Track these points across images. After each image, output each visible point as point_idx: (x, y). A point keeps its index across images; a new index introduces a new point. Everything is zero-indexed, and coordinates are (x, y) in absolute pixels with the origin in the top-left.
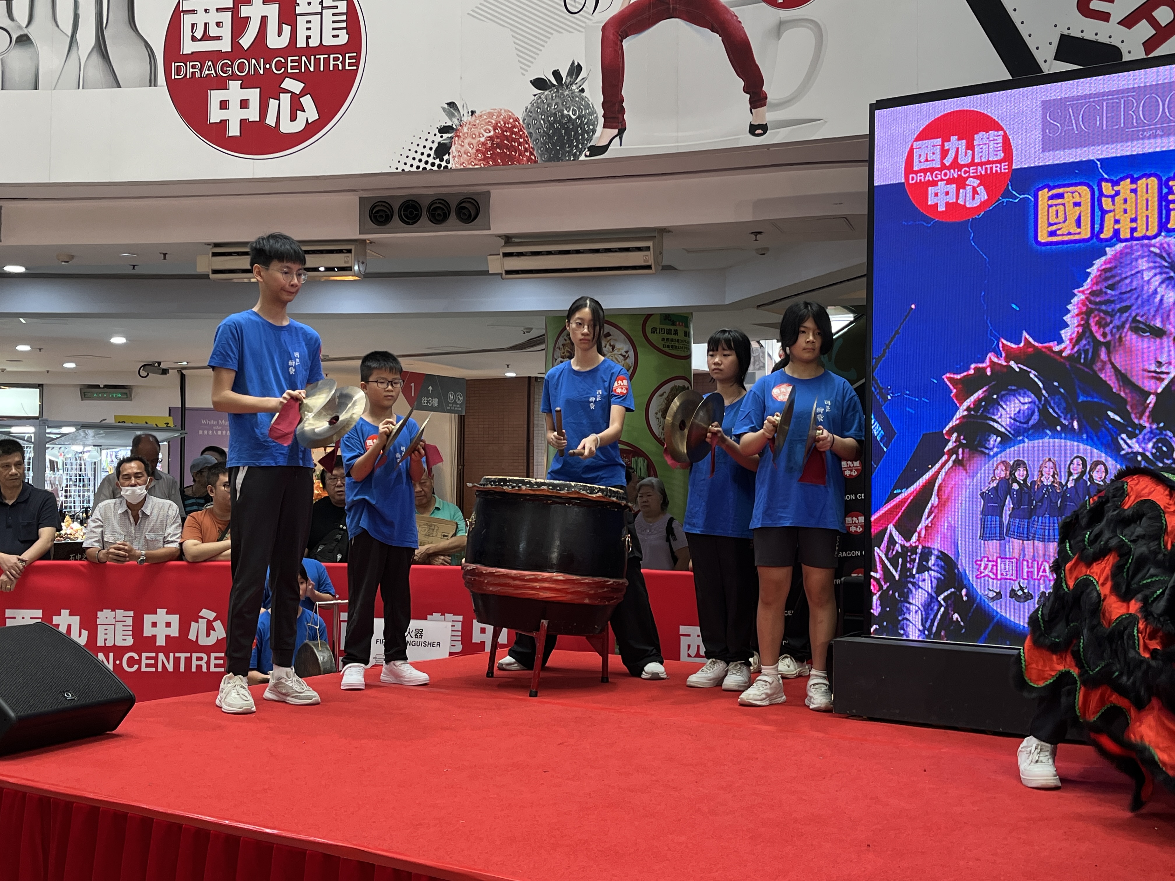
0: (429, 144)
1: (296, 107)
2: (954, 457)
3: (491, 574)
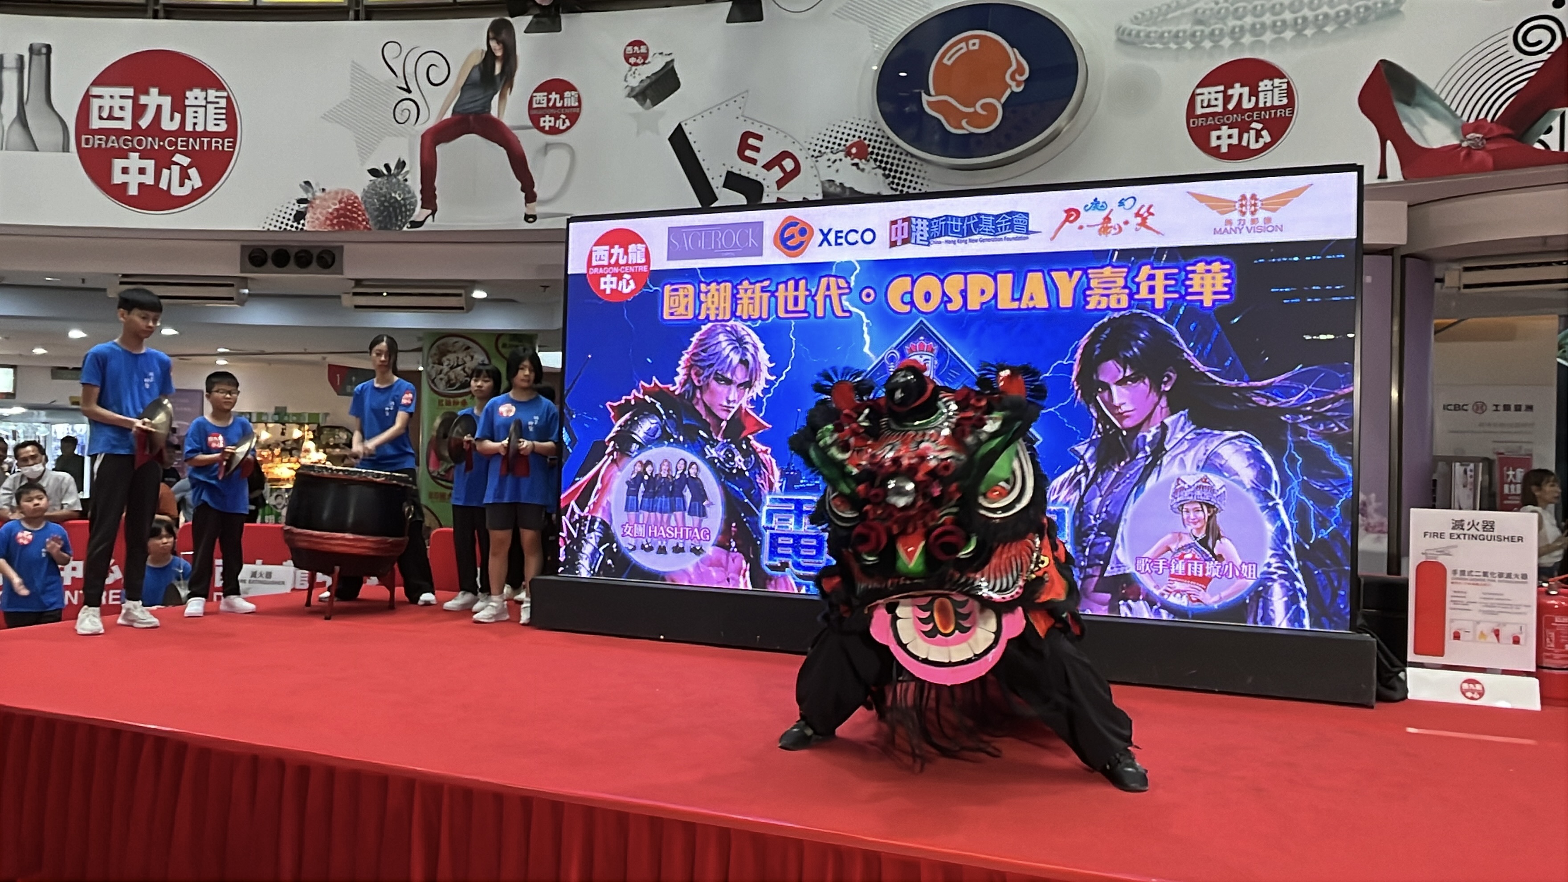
0: (289, 211)
2: (611, 457)
3: (299, 534)
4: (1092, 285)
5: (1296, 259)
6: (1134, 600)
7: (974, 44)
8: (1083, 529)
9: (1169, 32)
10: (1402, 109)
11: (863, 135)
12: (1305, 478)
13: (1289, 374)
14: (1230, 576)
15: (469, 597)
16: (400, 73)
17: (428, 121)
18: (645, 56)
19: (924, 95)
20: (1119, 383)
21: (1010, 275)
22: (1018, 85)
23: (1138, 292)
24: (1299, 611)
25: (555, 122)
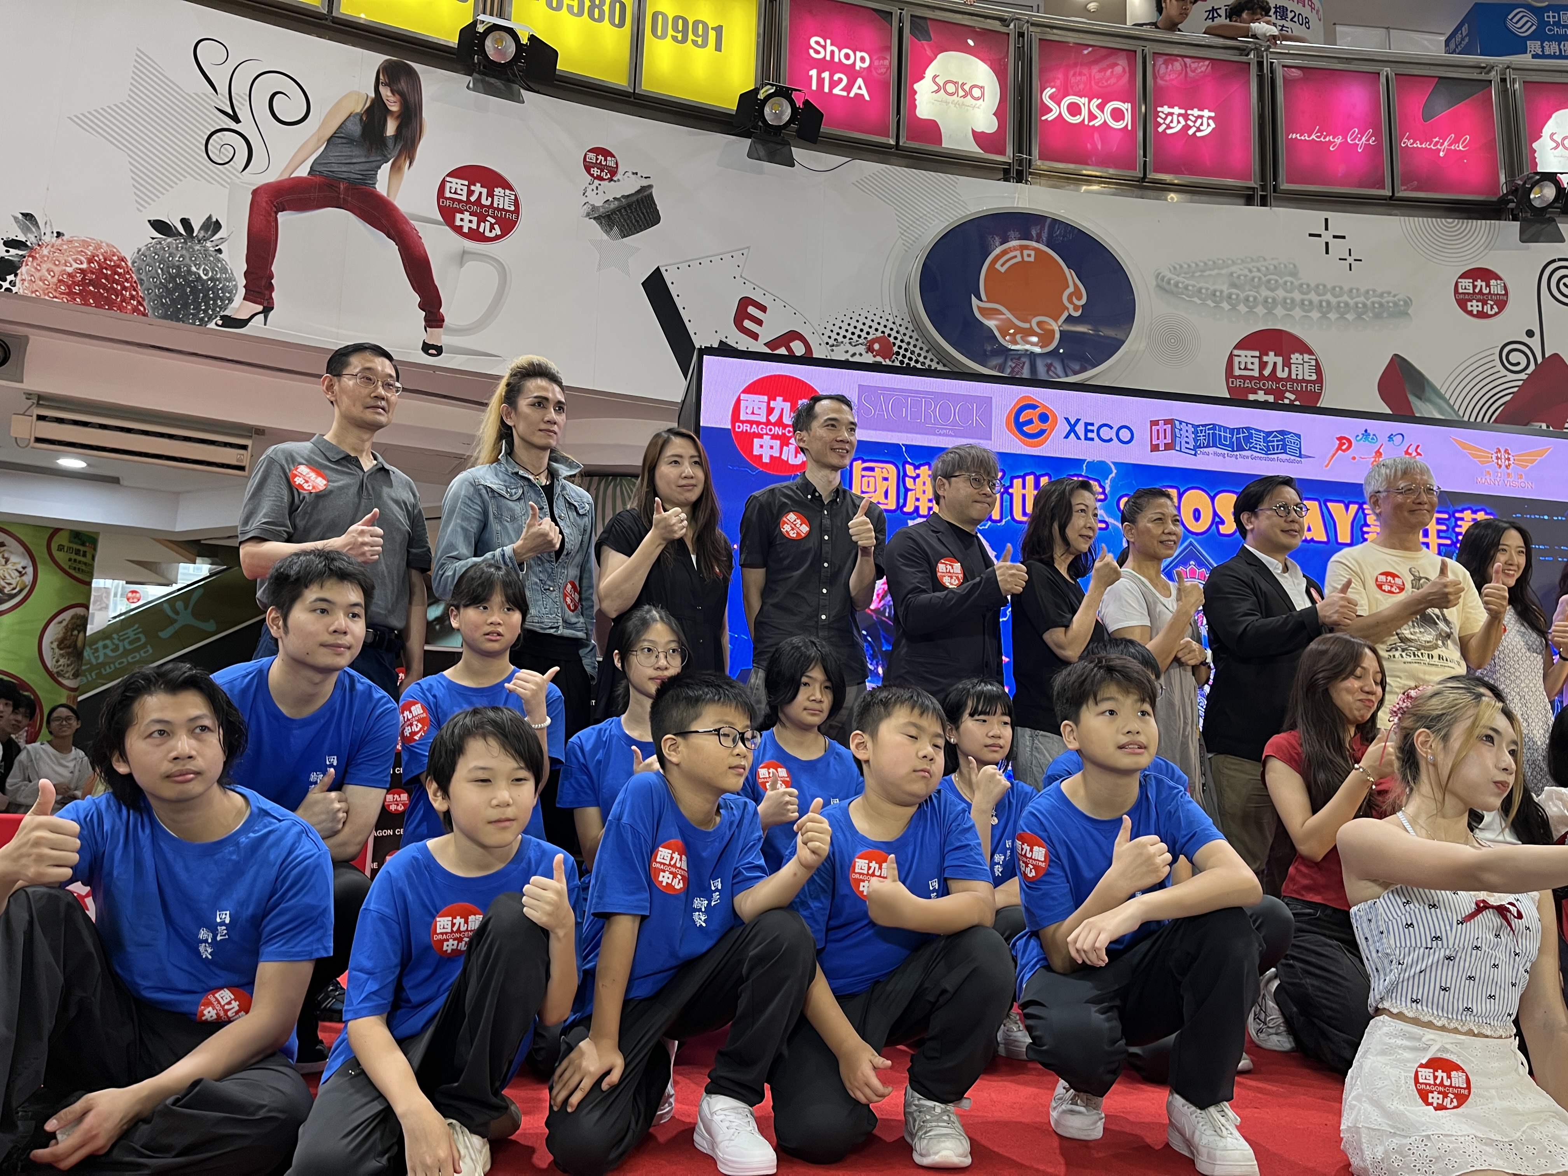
5: (1546, 517)
7: (1029, 256)
9: (1207, 289)
10: (1415, 402)
11: (887, 331)
16: (223, 88)
17: (266, 173)
18: (613, 172)
19: (974, 298)
22: (1076, 308)
25: (478, 226)
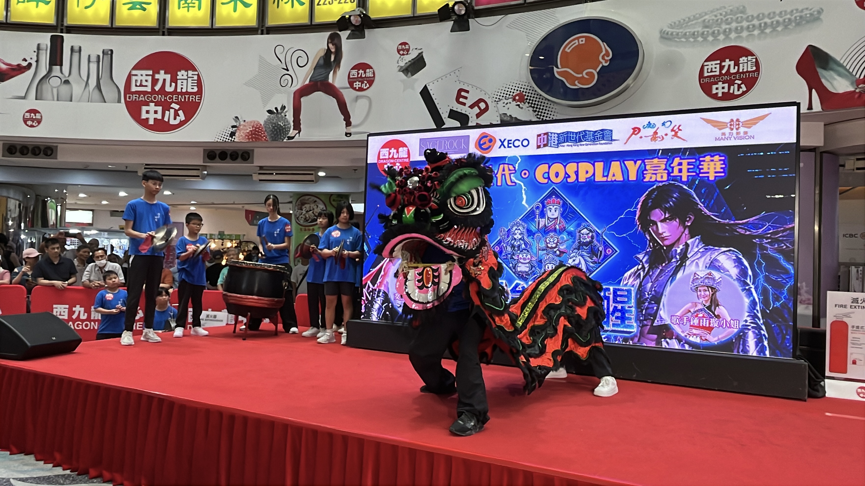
0: (227, 132)
1: (176, 114)
3: (231, 296)
4: (647, 168)
5: (762, 154)
6: (670, 339)
7: (582, 41)
8: (642, 300)
9: (689, 32)
10: (821, 72)
11: (522, 90)
12: (767, 274)
13: (757, 217)
14: (724, 327)
15: (315, 330)
16: (283, 61)
17: (297, 86)
18: (408, 50)
19: (555, 68)
20: (662, 221)
21: (602, 163)
22: (606, 62)
23: (673, 172)
24: (763, 346)
25: (361, 85)
